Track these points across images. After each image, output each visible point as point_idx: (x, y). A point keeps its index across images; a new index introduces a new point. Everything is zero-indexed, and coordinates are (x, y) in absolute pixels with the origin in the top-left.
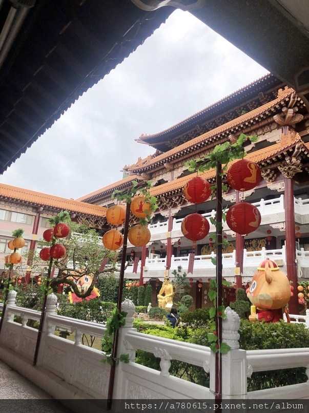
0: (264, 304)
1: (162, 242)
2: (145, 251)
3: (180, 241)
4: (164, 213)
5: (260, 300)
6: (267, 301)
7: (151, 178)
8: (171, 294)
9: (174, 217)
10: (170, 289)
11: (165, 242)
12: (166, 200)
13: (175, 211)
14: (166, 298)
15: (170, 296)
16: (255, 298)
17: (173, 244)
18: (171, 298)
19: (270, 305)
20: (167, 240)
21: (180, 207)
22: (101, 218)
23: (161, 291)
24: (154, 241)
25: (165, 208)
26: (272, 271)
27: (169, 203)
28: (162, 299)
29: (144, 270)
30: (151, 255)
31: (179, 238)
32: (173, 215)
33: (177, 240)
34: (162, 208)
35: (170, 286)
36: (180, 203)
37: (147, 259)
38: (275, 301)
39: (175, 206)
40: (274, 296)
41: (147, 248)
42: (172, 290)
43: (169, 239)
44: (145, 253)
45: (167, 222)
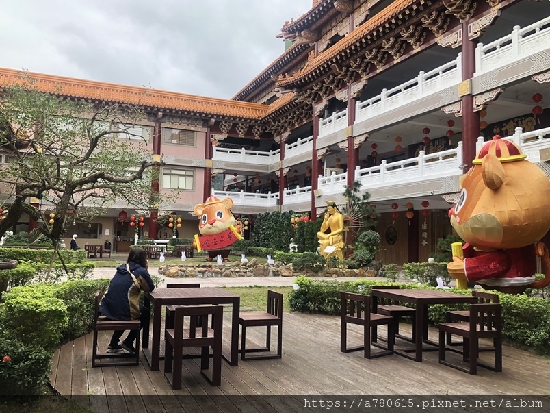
0: (482, 237)
1: (341, 145)
2: (317, 165)
3: (368, 140)
4: (341, 95)
5: (473, 229)
6: (489, 231)
7: (319, 38)
8: (341, 230)
9: (356, 99)
10: (337, 222)
11: (345, 145)
12: (341, 70)
13: (357, 87)
14: (331, 238)
15: (339, 234)
16: (462, 225)
17: (357, 146)
18: (340, 237)
19: (497, 240)
20: (347, 142)
21: (365, 78)
22: (256, 121)
23: (324, 227)
24: (329, 147)
25: (342, 85)
26: (504, 163)
27: (346, 75)
28: (323, 239)
29: (316, 196)
30: (327, 170)
31: (366, 135)
32: (356, 95)
33: (362, 138)
34: (337, 86)
35: (338, 217)
36: (365, 71)
37: (320, 178)
38: (510, 228)
39: (357, 78)
40: (506, 217)
41: (320, 160)
42: (341, 224)
43: (350, 139)
44: (317, 168)
45: (346, 111)
